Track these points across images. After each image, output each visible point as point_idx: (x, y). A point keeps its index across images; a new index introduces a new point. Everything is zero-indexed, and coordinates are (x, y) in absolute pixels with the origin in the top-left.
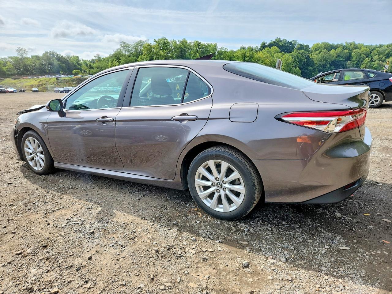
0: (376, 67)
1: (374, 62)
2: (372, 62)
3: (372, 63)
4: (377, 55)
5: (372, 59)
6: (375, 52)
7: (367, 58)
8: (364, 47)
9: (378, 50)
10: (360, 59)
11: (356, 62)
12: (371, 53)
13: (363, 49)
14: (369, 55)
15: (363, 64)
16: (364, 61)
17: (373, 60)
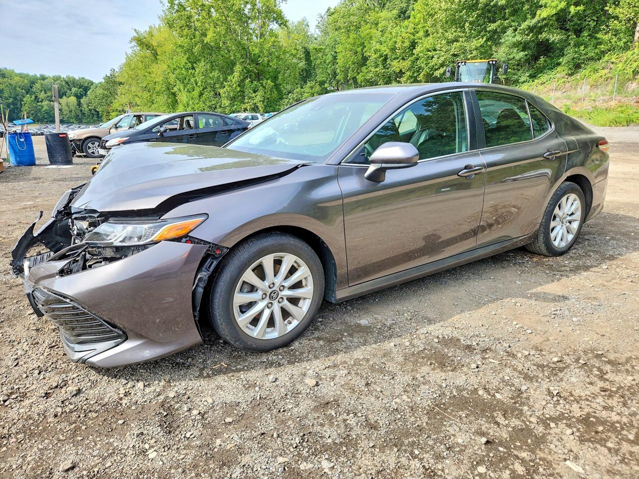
0: (46, 110)
1: (42, 102)
2: (38, 102)
3: (38, 104)
4: (43, 92)
5: (36, 97)
6: (38, 85)
7: (28, 95)
8: (17, 75)
9: (42, 84)
10: (17, 95)
11: (11, 100)
12: (31, 87)
13: (17, 79)
14: (29, 90)
15: (25, 104)
16: (25, 99)
17: (38, 99)
